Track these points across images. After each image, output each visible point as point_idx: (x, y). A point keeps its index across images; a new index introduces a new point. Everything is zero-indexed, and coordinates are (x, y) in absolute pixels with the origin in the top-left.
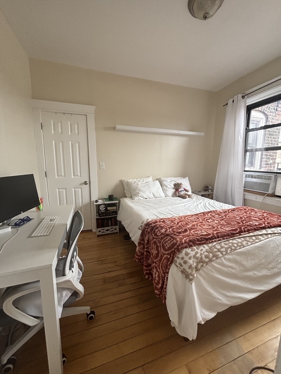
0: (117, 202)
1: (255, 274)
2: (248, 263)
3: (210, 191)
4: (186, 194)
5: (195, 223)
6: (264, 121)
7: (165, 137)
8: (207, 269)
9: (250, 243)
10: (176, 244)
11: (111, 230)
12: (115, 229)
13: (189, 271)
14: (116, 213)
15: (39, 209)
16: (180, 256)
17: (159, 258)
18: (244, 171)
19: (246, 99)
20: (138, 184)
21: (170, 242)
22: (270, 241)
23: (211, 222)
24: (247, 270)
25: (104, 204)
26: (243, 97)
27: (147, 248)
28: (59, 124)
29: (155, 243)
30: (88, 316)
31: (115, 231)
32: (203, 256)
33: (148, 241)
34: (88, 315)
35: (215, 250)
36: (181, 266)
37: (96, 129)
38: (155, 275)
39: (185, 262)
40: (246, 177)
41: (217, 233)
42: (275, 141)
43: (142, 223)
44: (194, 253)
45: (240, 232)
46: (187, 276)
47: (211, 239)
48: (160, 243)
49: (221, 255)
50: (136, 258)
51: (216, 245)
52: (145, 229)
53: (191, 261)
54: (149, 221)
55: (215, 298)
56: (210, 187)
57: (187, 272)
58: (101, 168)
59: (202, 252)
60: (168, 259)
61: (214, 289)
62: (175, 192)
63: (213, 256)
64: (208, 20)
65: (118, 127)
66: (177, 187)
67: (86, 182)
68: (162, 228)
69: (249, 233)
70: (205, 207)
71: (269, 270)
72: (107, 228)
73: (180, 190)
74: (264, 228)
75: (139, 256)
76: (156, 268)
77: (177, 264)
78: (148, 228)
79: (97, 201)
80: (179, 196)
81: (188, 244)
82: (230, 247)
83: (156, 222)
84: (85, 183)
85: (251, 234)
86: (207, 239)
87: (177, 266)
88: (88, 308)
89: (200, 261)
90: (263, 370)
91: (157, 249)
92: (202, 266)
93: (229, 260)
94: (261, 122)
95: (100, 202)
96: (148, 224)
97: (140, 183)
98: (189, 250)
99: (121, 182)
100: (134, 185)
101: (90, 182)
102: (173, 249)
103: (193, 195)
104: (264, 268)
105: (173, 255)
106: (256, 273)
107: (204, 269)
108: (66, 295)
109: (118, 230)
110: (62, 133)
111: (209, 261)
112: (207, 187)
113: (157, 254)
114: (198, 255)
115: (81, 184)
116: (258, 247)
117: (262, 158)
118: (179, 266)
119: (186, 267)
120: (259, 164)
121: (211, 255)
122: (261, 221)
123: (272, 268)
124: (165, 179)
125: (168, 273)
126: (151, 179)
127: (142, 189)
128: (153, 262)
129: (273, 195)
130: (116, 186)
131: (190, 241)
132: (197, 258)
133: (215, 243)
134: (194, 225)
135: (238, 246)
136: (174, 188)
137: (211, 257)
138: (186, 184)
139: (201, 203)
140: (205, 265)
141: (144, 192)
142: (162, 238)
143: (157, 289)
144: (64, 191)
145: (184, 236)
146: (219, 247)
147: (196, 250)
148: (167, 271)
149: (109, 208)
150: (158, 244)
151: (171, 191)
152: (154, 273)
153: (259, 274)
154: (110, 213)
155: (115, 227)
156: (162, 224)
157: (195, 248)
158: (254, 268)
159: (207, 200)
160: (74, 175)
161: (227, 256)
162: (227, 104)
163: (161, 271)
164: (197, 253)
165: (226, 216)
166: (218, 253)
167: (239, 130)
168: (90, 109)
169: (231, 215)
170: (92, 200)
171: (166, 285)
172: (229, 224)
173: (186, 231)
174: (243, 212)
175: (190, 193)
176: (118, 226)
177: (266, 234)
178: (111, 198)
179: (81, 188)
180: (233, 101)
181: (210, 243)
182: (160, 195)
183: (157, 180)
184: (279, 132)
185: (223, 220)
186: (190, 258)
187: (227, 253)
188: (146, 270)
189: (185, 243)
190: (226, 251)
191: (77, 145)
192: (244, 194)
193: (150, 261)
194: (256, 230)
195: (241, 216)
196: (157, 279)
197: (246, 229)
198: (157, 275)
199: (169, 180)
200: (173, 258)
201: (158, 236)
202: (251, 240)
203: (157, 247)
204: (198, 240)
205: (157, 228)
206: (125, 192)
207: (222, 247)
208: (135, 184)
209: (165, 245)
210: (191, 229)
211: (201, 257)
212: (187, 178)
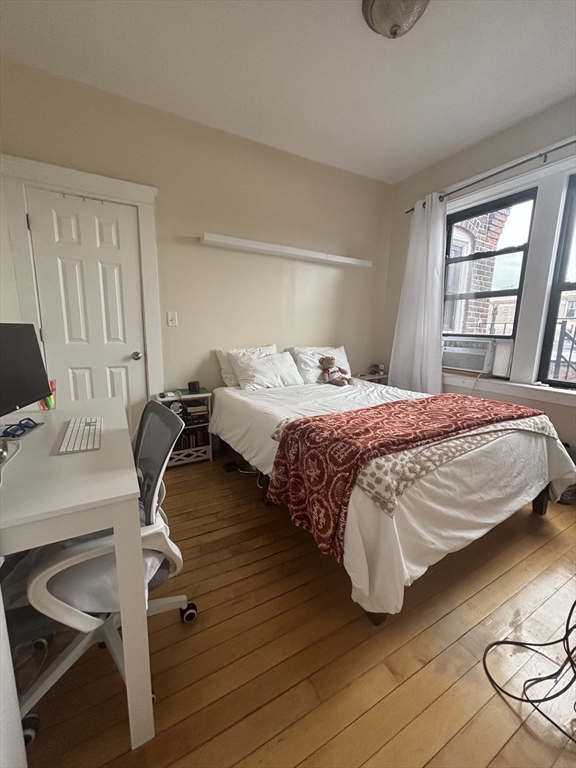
0: (209, 395)
1: (482, 498)
2: (473, 480)
3: (382, 373)
4: (343, 378)
5: (377, 420)
6: (470, 248)
7: (300, 267)
8: (413, 491)
9: (474, 447)
10: (357, 452)
11: (196, 454)
12: (205, 453)
13: (387, 495)
14: (205, 418)
15: (47, 405)
16: (368, 471)
17: (324, 483)
18: (444, 335)
19: (446, 204)
20: (251, 359)
21: (346, 450)
22: (501, 442)
23: (404, 417)
24: (472, 491)
25: (179, 401)
26: (441, 198)
27: (296, 469)
28: (73, 221)
29: (313, 457)
30: (182, 615)
31: (205, 457)
32: (406, 469)
33: (297, 455)
34: (182, 612)
35: (423, 458)
36: (372, 487)
37: (160, 239)
38: (317, 514)
39: (379, 481)
40: (445, 345)
41: (421, 432)
42: (486, 285)
43: (278, 426)
44: (390, 464)
45: (457, 430)
46: (382, 504)
47: (414, 441)
48: (324, 454)
49: (433, 467)
50: (272, 493)
51: (423, 451)
52: (288, 435)
53: (388, 479)
54: (290, 421)
55: (425, 541)
56: (382, 367)
57: (384, 498)
58: (170, 323)
59: (404, 462)
60: (345, 480)
61: (424, 527)
62: (322, 375)
63: (422, 469)
64: (398, 39)
65: (208, 237)
66: (326, 364)
67: (137, 354)
68: (323, 430)
69: (470, 430)
70: (382, 397)
71: (500, 490)
72: (186, 452)
73: (331, 370)
74: (490, 422)
75: (276, 488)
76: (318, 500)
77: (365, 486)
78: (293, 434)
79: (162, 396)
80: (329, 383)
81: (379, 451)
82: (445, 454)
83: (308, 421)
84: (136, 356)
85: (474, 432)
86: (407, 442)
87: (364, 489)
88: (184, 598)
89: (402, 478)
90: (503, 645)
91: (320, 466)
92: (406, 486)
93: (445, 475)
94: (465, 249)
95: (171, 397)
96: (292, 427)
97: (255, 356)
98: (381, 461)
99: (214, 355)
100: (243, 360)
101: (145, 355)
102: (354, 461)
103: (355, 380)
104: (494, 487)
105: (356, 470)
106: (482, 495)
107: (409, 492)
108: (153, 565)
109: (209, 455)
110: (79, 243)
111: (416, 477)
112: (376, 366)
113: (321, 477)
114: (398, 468)
115: (126, 359)
116: (486, 452)
117: (466, 314)
118: (368, 488)
119: (379, 488)
120: (462, 324)
121: (418, 467)
122: (484, 413)
123: (505, 487)
124: (302, 350)
125: (346, 504)
126: (273, 349)
127: (259, 369)
128: (312, 493)
129: (491, 376)
130: (204, 364)
131: (381, 445)
132: (398, 473)
133: (421, 448)
134: (378, 423)
135: (457, 451)
136: (319, 367)
137: (418, 470)
138: (341, 359)
139: (373, 392)
140: (409, 484)
141: (264, 374)
142: (327, 447)
143: (323, 540)
144: (87, 373)
145: (368, 439)
146: (429, 454)
147: (394, 460)
148: (346, 500)
149: (190, 410)
150: (321, 457)
151: (315, 373)
152: (315, 513)
153: (487, 497)
154: (193, 420)
155: (204, 448)
156: (321, 425)
157: (390, 456)
158: (479, 489)
159: (381, 387)
160: (109, 338)
161: (441, 469)
162: (413, 209)
163: (332, 504)
164: (395, 464)
165: (425, 408)
166: (429, 464)
167: (435, 259)
168: (146, 195)
169: (431, 405)
170: (151, 393)
171: (344, 527)
172: (433, 418)
173: (367, 431)
174: (450, 401)
175: (348, 376)
176: (210, 446)
177: (494, 431)
178: (193, 387)
179: (126, 368)
180: (424, 204)
181: (413, 447)
182: (295, 380)
183: (285, 351)
184: (492, 270)
185: (422, 413)
186: (386, 473)
187: (442, 465)
188: (297, 511)
189: (374, 448)
190: (441, 460)
191: (116, 271)
192: (443, 376)
193: (302, 494)
194: (480, 425)
195: (451, 407)
196: (323, 521)
197: (465, 425)
198: (321, 515)
199: (309, 351)
200: (356, 476)
201: (319, 443)
202: (475, 442)
203: (320, 463)
204: (394, 444)
205: (313, 430)
206: (223, 375)
207: (433, 454)
208: (245, 358)
209: (336, 456)
210: (375, 429)
211: (404, 471)
212: (342, 348)
